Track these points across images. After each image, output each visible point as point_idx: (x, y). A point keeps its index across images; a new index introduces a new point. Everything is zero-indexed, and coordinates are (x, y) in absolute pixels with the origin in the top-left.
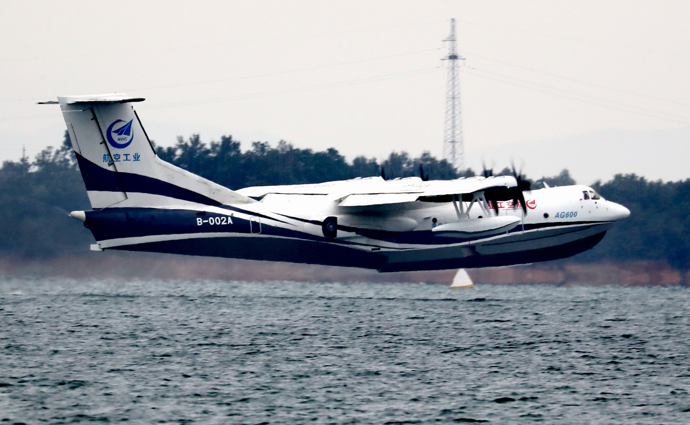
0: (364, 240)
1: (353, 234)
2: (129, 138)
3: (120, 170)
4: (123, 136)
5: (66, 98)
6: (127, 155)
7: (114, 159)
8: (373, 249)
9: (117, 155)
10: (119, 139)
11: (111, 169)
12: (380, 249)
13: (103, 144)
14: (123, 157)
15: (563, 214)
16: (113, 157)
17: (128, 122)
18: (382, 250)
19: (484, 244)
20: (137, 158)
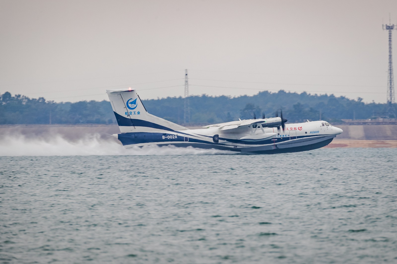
0: (231, 144)
1: (225, 141)
2: (135, 105)
3: (132, 118)
4: (133, 105)
5: (110, 90)
6: (135, 112)
7: (129, 114)
8: (234, 147)
9: (131, 112)
10: (131, 106)
11: (129, 117)
12: (237, 147)
13: (125, 108)
14: (133, 113)
15: (313, 132)
16: (129, 113)
17: (135, 99)
18: (238, 147)
19: (280, 144)
20: (139, 113)
